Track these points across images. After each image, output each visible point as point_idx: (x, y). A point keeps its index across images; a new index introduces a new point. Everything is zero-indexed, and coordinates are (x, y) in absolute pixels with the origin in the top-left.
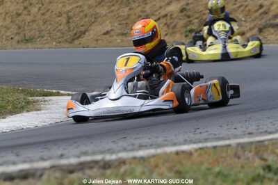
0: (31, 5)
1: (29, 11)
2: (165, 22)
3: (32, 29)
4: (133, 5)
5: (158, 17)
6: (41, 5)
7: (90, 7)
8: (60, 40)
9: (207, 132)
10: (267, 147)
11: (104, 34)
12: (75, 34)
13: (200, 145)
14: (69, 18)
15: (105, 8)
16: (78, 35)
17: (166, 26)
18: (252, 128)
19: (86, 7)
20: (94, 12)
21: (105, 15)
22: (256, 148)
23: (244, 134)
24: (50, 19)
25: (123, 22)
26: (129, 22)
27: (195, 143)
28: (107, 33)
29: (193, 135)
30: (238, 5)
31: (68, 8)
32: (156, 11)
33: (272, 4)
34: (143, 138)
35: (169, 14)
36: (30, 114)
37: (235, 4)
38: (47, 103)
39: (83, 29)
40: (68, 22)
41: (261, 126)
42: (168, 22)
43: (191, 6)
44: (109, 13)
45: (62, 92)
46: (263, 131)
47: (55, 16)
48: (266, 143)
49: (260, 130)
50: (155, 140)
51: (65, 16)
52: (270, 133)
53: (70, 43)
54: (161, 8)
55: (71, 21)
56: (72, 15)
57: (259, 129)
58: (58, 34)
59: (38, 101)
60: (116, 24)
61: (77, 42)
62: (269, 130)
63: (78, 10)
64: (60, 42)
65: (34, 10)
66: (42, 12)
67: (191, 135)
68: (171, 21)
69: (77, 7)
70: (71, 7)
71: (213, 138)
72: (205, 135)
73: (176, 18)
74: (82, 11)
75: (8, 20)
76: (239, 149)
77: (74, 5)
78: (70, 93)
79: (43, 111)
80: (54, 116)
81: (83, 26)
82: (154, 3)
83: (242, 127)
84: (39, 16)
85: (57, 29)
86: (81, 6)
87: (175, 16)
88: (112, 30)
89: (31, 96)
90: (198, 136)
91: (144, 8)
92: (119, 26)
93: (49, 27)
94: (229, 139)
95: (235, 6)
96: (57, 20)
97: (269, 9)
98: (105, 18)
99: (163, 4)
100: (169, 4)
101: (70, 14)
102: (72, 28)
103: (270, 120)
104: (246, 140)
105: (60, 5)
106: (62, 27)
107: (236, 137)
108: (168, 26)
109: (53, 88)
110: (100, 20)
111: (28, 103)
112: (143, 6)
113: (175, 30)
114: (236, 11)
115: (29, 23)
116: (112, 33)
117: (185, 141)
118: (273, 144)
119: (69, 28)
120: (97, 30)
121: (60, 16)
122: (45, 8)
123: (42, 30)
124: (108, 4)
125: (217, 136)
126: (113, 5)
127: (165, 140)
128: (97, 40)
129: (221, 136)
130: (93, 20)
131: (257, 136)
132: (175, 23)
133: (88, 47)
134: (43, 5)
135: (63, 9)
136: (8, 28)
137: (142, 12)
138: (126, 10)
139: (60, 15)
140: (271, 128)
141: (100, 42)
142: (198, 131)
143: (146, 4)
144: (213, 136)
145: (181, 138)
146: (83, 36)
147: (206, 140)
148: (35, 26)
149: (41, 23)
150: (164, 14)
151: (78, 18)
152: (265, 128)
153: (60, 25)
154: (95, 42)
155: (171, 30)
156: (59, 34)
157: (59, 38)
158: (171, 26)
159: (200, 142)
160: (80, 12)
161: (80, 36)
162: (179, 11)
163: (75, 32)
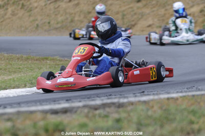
16: (130, 27)
28: (149, 26)
39: (133, 23)
40: (123, 18)
74: (133, 11)
75: (82, 16)
77: (128, 7)
81: (133, 21)
102: (125, 23)
116: (153, 26)
120: (143, 24)
128: (143, 31)
136: (82, 22)
139: (117, 13)
163: (127, 25)
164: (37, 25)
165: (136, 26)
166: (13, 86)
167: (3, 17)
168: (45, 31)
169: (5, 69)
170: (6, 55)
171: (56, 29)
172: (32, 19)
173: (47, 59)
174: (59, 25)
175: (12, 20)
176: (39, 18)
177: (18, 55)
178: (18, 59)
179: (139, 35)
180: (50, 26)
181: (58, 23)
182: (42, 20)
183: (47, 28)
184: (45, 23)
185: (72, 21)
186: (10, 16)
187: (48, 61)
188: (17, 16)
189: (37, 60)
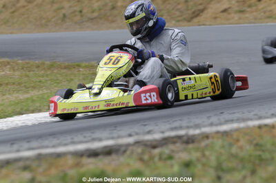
8: (180, 18)
11: (222, 12)
12: (194, 12)
16: (196, 13)
28: (225, 11)
39: (201, 7)
40: (186, 1)
53: (189, 21)
60: (233, 2)
61: (195, 20)
64: (179, 21)
81: (201, 4)
85: (176, 8)
88: (230, 8)
92: (237, 4)
93: (168, 7)
102: (190, 7)
106: (180, 6)
116: (230, 10)
119: (187, 6)
120: (215, 8)
128: (215, 18)
133: (204, 25)
141: (218, 19)
146: (201, 14)
153: (179, 4)
154: (213, 20)
156: (178, 13)
157: (179, 16)
161: (199, 14)
163: (193, 10)
164: (64, 16)
165: (206, 12)
166: (31, 108)
167: (14, 5)
168: (76, 23)
169: (20, 84)
170: (20, 61)
171: (91, 19)
172: (56, 6)
173: (79, 66)
174: (95, 14)
175: (27, 10)
176: (66, 5)
177: (37, 62)
178: (38, 67)
179: (210, 25)
180: (82, 16)
181: (93, 12)
182: (70, 7)
183: (78, 18)
184: (75, 11)
185: (113, 8)
186: (25, 4)
187: (81, 69)
188: (35, 3)
189: (65, 68)
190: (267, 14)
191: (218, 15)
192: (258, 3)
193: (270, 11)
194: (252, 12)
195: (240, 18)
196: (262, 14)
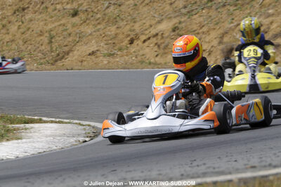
0: (9, 22)
1: (8, 30)
2: (156, 42)
3: (11, 50)
4: (121, 24)
5: (147, 37)
6: (21, 23)
7: (74, 25)
8: (42, 61)
9: (204, 164)
10: (272, 182)
11: (90, 54)
12: (58, 55)
13: (199, 180)
14: (52, 38)
15: (91, 26)
17: (156, 46)
18: (254, 161)
19: (69, 26)
20: (78, 31)
21: (90, 35)
22: (260, 183)
23: (247, 168)
24: (30, 38)
25: (110, 42)
26: (116, 42)
27: (192, 177)
29: (189, 169)
30: (235, 24)
31: (50, 26)
32: (146, 30)
33: (272, 23)
34: (135, 170)
35: (160, 34)
36: (10, 143)
37: (232, 23)
38: (28, 131)
41: (264, 159)
42: (159, 42)
43: (183, 25)
44: (95, 32)
45: (44, 119)
46: (267, 164)
47: (36, 35)
48: (271, 178)
49: (264, 164)
50: (149, 173)
51: (47, 35)
52: (275, 167)
53: (52, 64)
54: (151, 26)
55: (53, 40)
56: (55, 34)
57: (261, 161)
58: (39, 54)
59: (18, 129)
60: (102, 44)
61: (59, 63)
62: (274, 163)
63: (61, 28)
64: (41, 64)
65: (13, 28)
66: (22, 30)
67: (188, 169)
68: (162, 41)
69: (60, 25)
70: (53, 26)
71: (212, 172)
72: (202, 169)
73: (167, 37)
76: (242, 184)
78: (53, 119)
79: (24, 140)
80: (36, 145)
82: (144, 21)
83: (243, 159)
84: (18, 35)
85: (38, 50)
86: (64, 25)
87: (166, 35)
88: (98, 50)
89: (11, 123)
90: (195, 170)
91: (133, 26)
92: (105, 46)
93: (29, 48)
94: (230, 173)
95: (232, 25)
96: (38, 39)
97: (269, 28)
98: (90, 37)
99: (154, 22)
100: (159, 22)
101: (52, 32)
103: (273, 152)
104: (248, 174)
105: (42, 23)
106: (43, 47)
107: (238, 171)
108: (159, 46)
109: (35, 115)
110: (84, 39)
111: (8, 131)
112: (132, 24)
113: (166, 51)
114: (233, 30)
115: (8, 42)
117: (182, 175)
118: (278, 179)
119: (52, 48)
121: (41, 35)
122: (25, 26)
123: (22, 51)
124: (93, 23)
125: (217, 170)
126: (99, 23)
127: (160, 174)
129: (221, 169)
130: (77, 39)
131: (260, 170)
132: (166, 42)
133: (72, 69)
134: (23, 22)
135: (45, 27)
137: (131, 31)
138: (113, 28)
140: (275, 161)
141: (85, 63)
142: (195, 163)
143: (135, 22)
144: (211, 170)
145: (177, 172)
146: (66, 57)
147: (204, 175)
148: (14, 46)
149: (21, 42)
150: (154, 33)
151: (62, 38)
152: (269, 161)
153: (42, 45)
154: (80, 64)
155: (162, 51)
157: (41, 59)
158: (162, 46)
159: (198, 177)
160: (63, 31)
161: (63, 56)
162: (171, 30)
190: (139, 58)
191: (84, 59)
192: (128, 46)
193: (143, 55)
194: (122, 56)
195: (109, 62)
196: (134, 58)
